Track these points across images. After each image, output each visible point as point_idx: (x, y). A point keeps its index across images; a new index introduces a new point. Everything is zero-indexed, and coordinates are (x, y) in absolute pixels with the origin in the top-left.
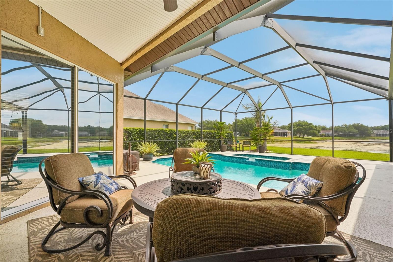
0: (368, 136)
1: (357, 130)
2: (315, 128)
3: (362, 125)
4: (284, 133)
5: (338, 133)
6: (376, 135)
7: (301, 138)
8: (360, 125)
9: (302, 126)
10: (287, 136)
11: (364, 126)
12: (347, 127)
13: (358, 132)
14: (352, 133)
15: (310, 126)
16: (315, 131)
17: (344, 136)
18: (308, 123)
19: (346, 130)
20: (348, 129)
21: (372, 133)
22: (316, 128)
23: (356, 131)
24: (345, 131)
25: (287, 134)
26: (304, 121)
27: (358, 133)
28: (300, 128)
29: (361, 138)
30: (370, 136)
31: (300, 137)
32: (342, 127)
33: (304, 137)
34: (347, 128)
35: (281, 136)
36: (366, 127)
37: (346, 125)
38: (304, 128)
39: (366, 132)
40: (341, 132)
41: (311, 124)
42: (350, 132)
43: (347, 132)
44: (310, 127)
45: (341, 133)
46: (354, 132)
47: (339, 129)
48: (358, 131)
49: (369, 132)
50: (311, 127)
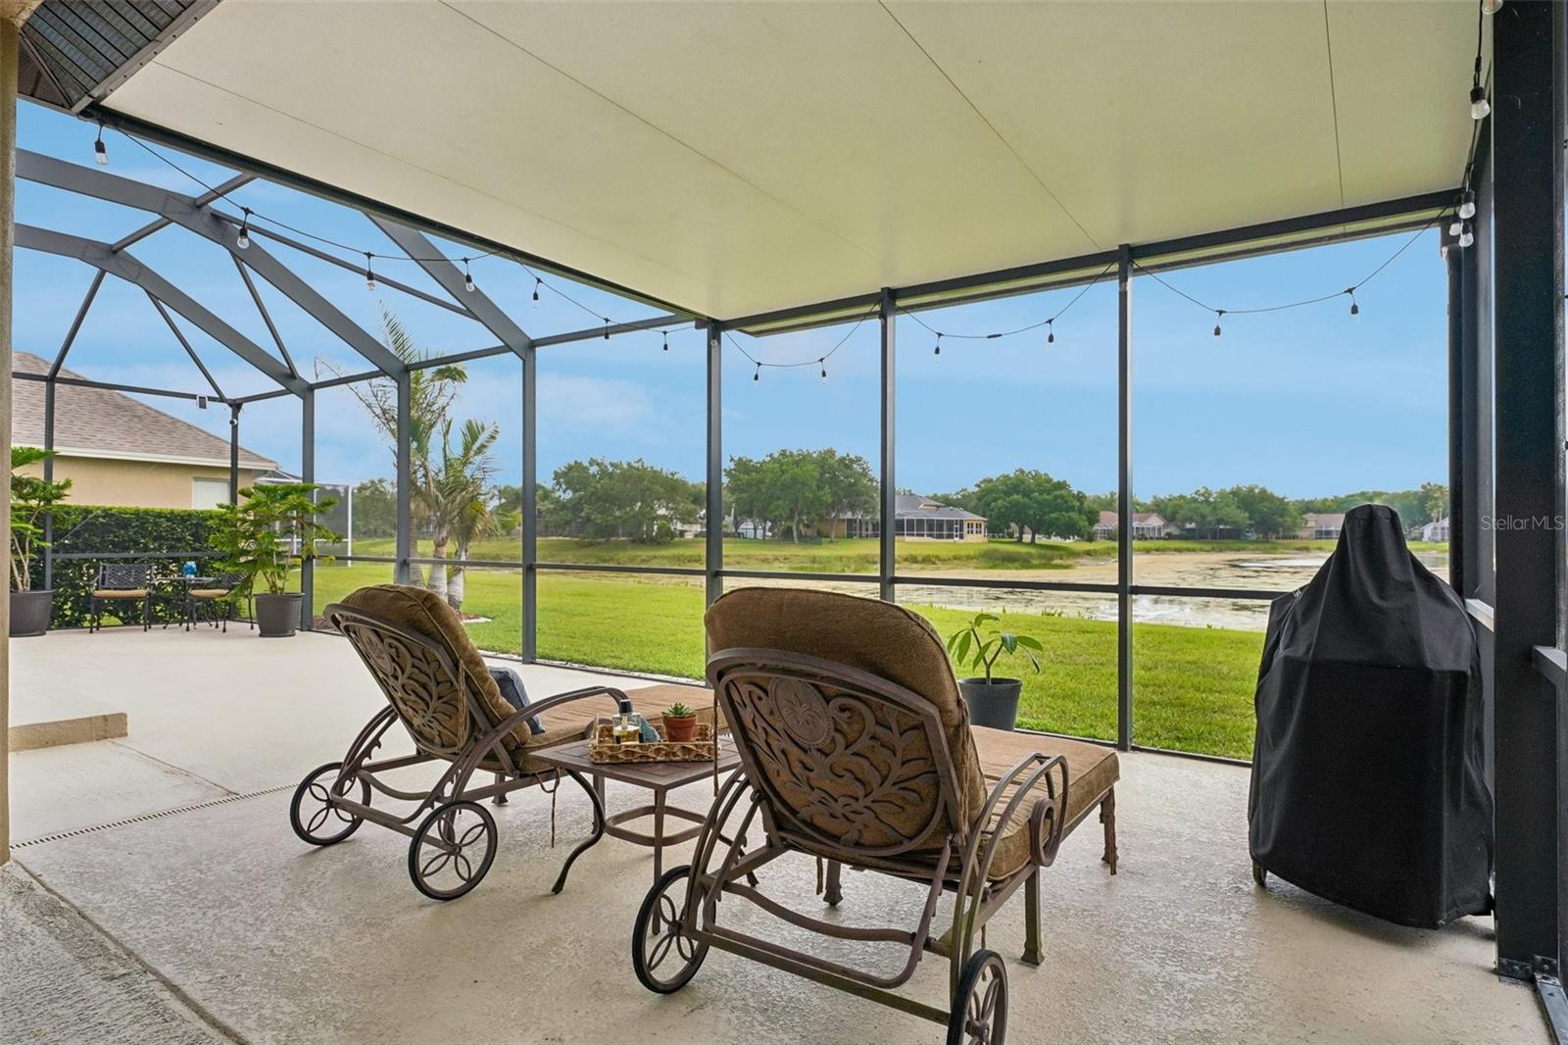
0: (1290, 538)
1: (1247, 515)
2: (1078, 504)
3: (1263, 491)
4: (950, 524)
5: (1179, 524)
6: (1317, 531)
7: (1027, 544)
8: (1257, 491)
9: (1027, 494)
10: (962, 537)
11: (1271, 498)
12: (1211, 500)
13: (1249, 522)
14: (1226, 524)
15: (1058, 493)
16: (1074, 515)
17: (1203, 538)
18: (1049, 480)
19: (1206, 510)
20: (1214, 508)
21: (1301, 528)
22: (1082, 504)
23: (1242, 517)
24: (1203, 516)
25: (962, 529)
26: (1037, 473)
27: (1251, 526)
28: (1021, 500)
29: (1262, 546)
30: (1294, 537)
31: (1020, 541)
32: (1195, 500)
33: (1037, 541)
34: (1210, 503)
35: (940, 536)
36: (1278, 499)
37: (1207, 494)
38: (1037, 502)
39: (1280, 520)
40: (1191, 520)
41: (1061, 485)
42: (1220, 521)
43: (1210, 523)
44: (1056, 497)
45: (1188, 526)
46: (1234, 523)
47: (1181, 507)
48: (1250, 518)
49: (1289, 520)
50: (1062, 497)
